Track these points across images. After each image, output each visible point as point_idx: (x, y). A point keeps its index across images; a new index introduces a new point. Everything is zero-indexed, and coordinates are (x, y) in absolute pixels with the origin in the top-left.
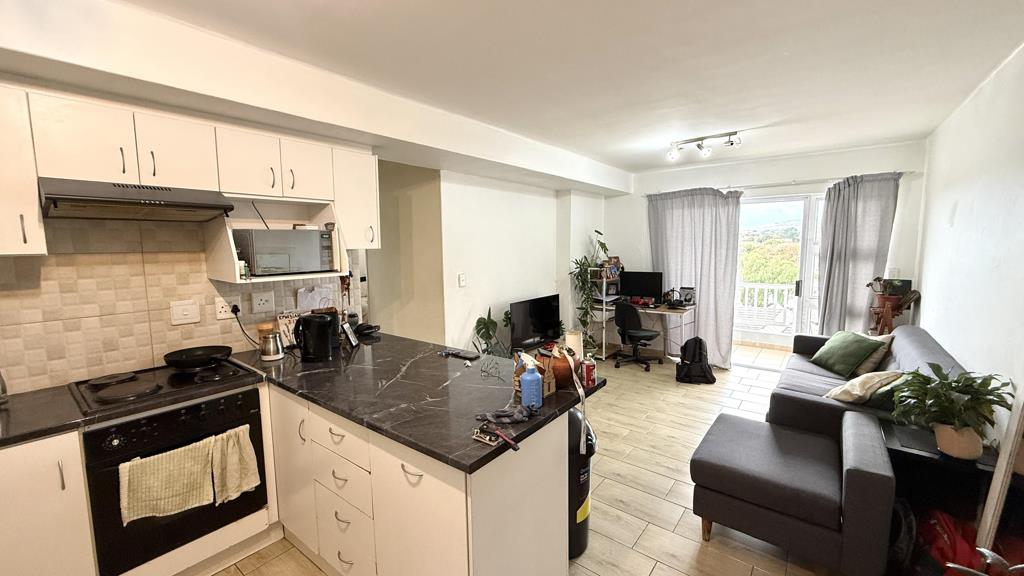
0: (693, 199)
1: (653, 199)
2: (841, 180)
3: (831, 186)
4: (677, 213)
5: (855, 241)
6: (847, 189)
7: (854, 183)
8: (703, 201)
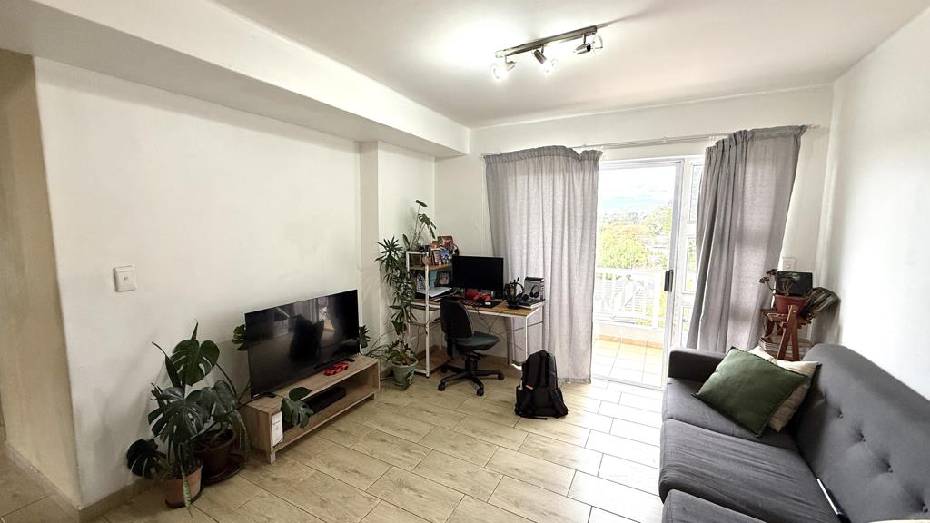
0: (541, 162)
1: (491, 160)
2: (726, 137)
3: (712, 144)
4: (521, 180)
5: (742, 220)
6: (733, 149)
7: (742, 139)
8: (552, 164)
